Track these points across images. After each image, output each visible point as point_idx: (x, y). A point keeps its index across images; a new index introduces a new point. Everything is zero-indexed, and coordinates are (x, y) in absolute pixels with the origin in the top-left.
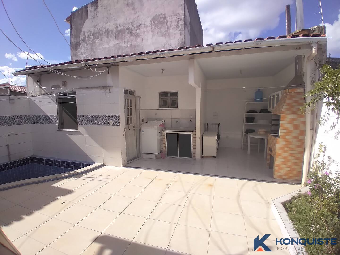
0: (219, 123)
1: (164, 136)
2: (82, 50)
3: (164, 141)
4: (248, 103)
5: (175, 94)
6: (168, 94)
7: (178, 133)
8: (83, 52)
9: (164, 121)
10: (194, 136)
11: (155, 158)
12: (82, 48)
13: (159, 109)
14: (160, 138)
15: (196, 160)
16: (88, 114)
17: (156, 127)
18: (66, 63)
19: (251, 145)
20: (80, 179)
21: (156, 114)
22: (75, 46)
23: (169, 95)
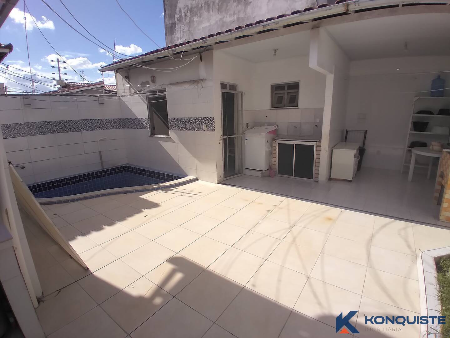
0: (367, 131)
1: (275, 147)
2: (178, 33)
3: (274, 154)
4: (418, 97)
5: (295, 86)
6: (285, 86)
7: (295, 143)
8: (179, 36)
9: (278, 126)
10: (318, 148)
11: (260, 175)
12: (178, 30)
13: (270, 109)
14: (268, 150)
15: (319, 182)
16: (179, 117)
17: (264, 134)
18: (152, 52)
19: (416, 166)
20: (170, 192)
21: (266, 117)
22: (170, 29)
23: (286, 88)
